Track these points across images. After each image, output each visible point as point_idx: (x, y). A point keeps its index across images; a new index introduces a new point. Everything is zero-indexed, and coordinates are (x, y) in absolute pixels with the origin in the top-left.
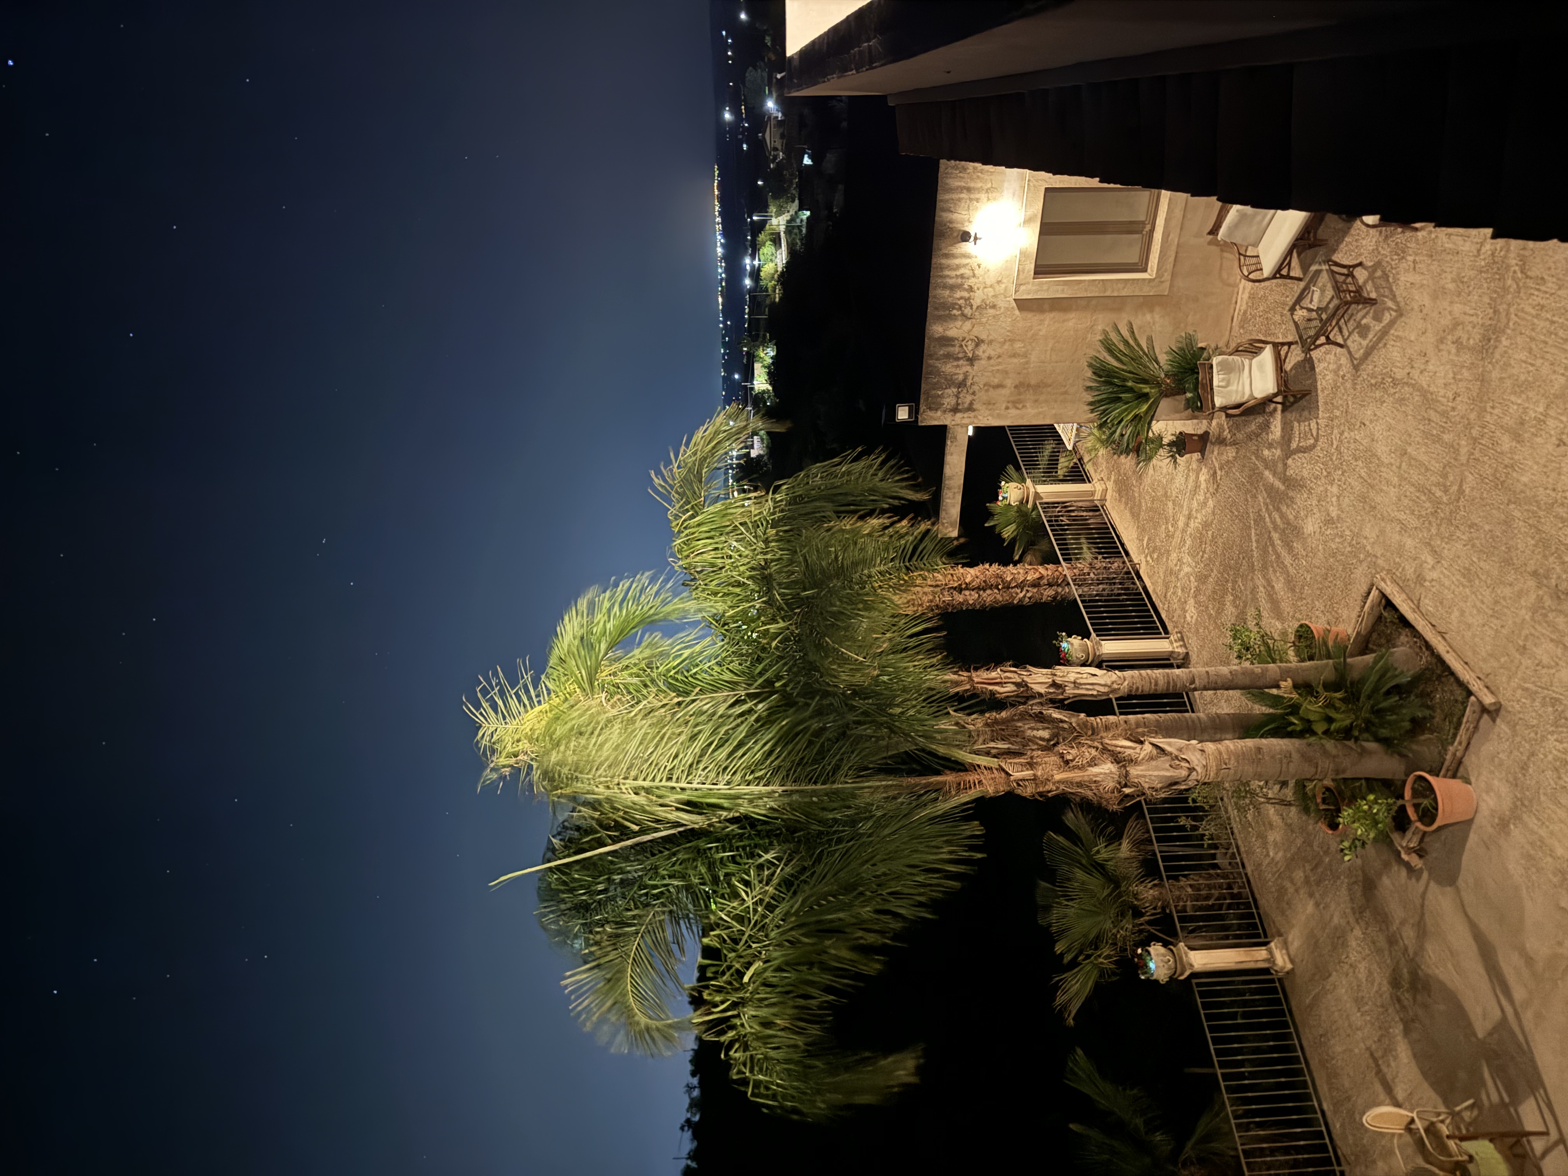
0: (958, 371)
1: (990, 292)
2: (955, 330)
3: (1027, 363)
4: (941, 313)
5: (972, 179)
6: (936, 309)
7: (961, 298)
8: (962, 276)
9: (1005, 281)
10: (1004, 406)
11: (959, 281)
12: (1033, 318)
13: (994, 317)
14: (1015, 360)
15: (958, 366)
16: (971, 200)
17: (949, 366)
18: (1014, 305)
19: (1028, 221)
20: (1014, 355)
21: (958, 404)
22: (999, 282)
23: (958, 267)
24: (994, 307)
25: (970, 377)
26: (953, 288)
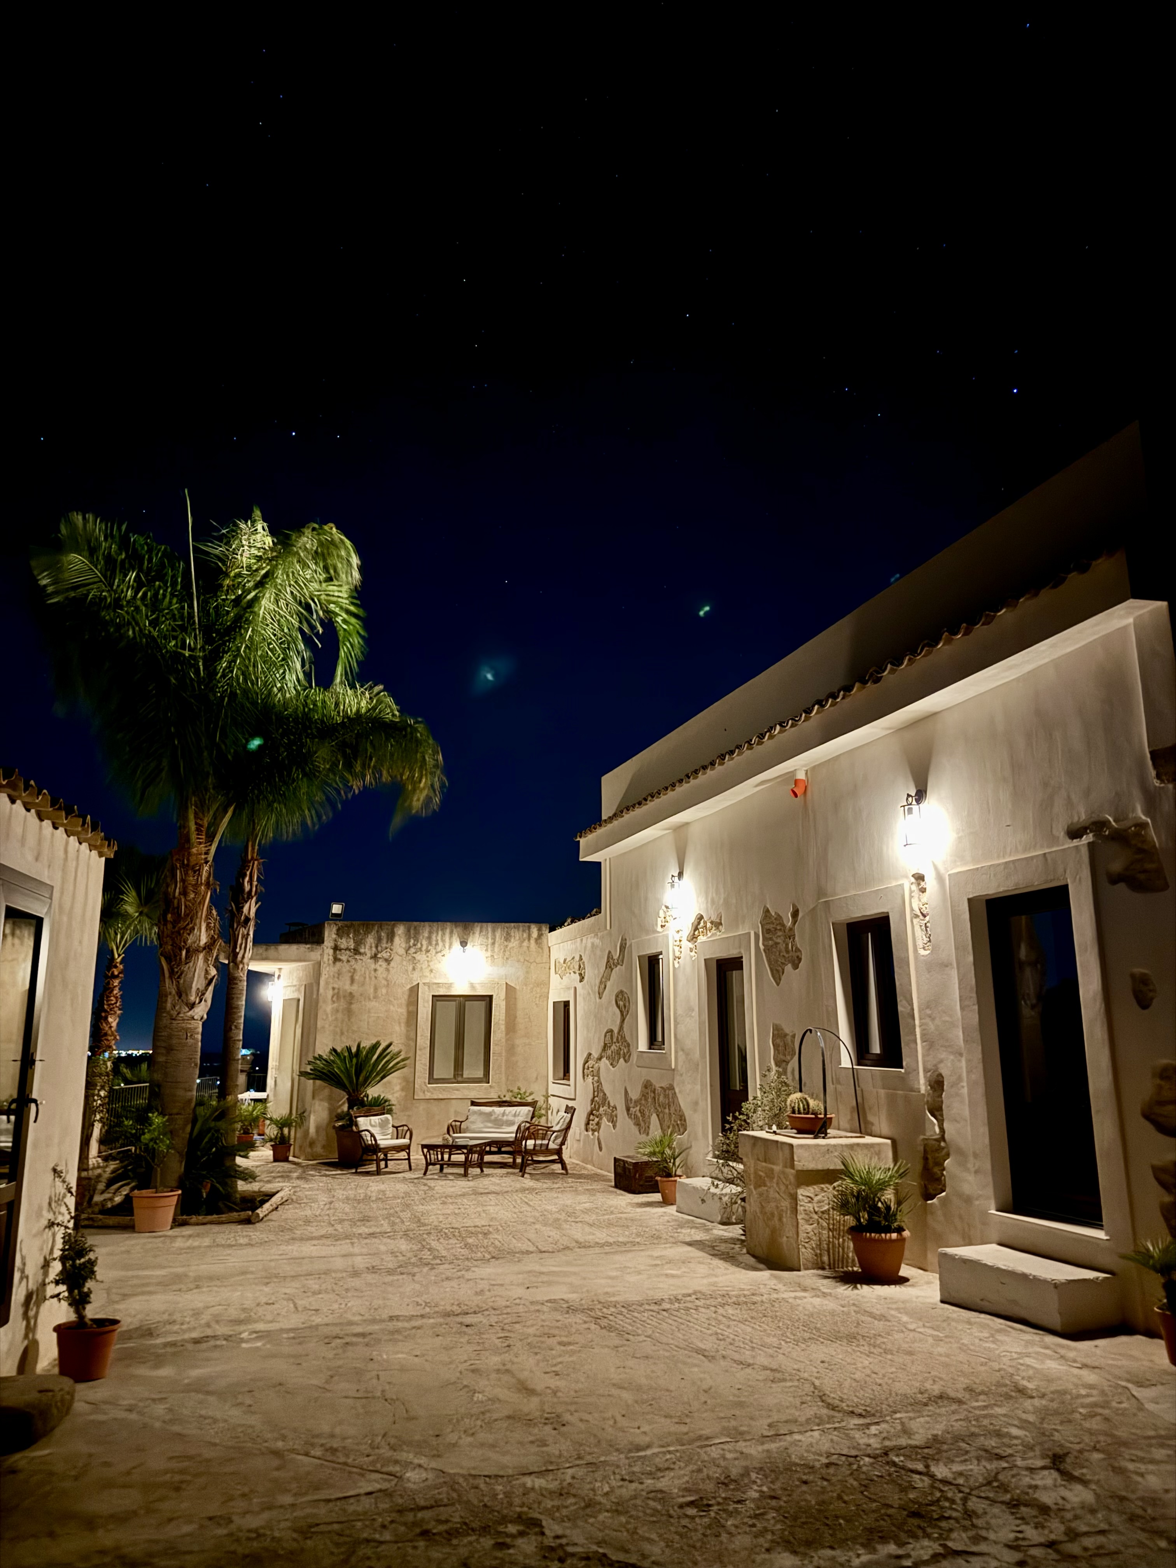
0: (367, 947)
1: (424, 966)
2: (399, 942)
3: (370, 999)
4: (412, 932)
5: (500, 945)
6: (415, 928)
7: (422, 945)
8: (437, 944)
9: (432, 975)
10: (336, 986)
11: (434, 943)
12: (404, 999)
13: (407, 970)
14: (372, 990)
15: (371, 947)
16: (487, 946)
17: (372, 940)
18: (415, 983)
19: (472, 986)
20: (376, 989)
21: (340, 950)
22: (431, 971)
23: (443, 941)
24: (414, 969)
25: (361, 957)
26: (429, 938)
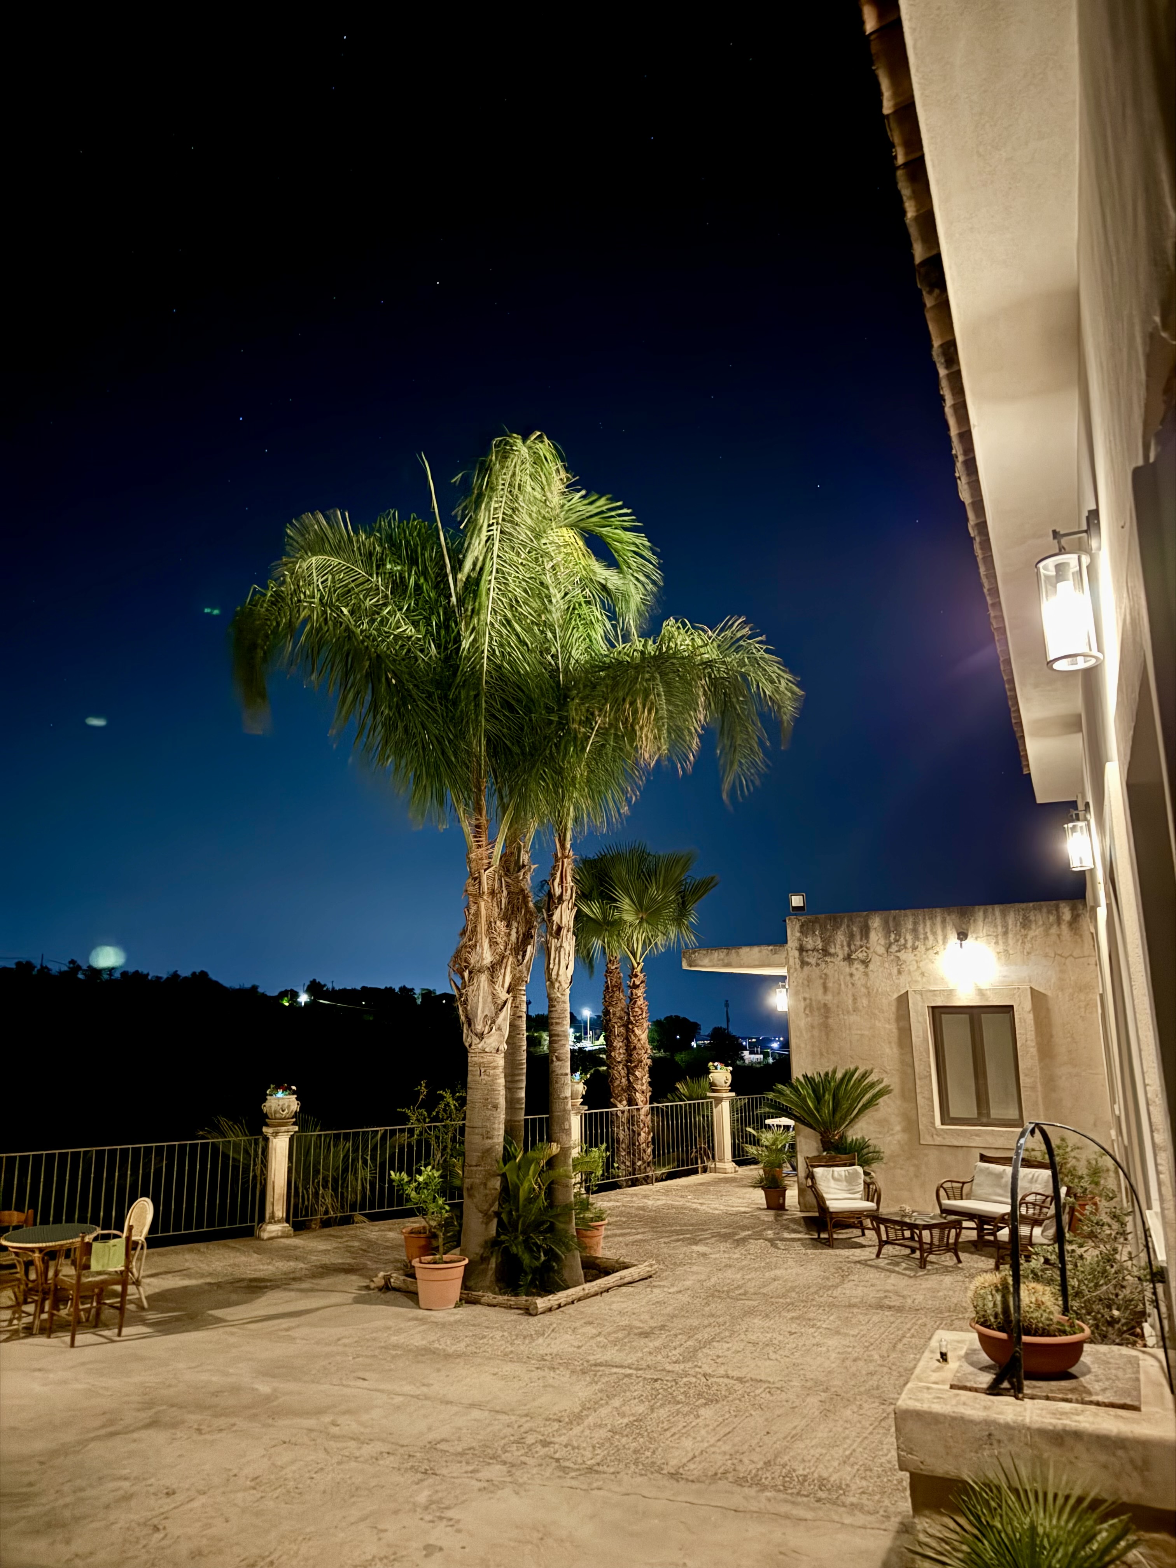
0: (838, 946)
1: (913, 967)
2: (876, 938)
3: (848, 1012)
4: (891, 924)
5: (1015, 935)
6: (894, 918)
7: (906, 941)
8: (926, 938)
9: (924, 979)
10: (807, 996)
11: (922, 936)
12: (890, 1011)
13: (890, 974)
14: (850, 1001)
15: (842, 946)
16: (997, 936)
17: (842, 938)
18: (903, 992)
19: (981, 993)
20: (855, 999)
21: (807, 951)
22: (923, 974)
23: (934, 934)
24: (899, 972)
25: (832, 959)
26: (915, 931)
